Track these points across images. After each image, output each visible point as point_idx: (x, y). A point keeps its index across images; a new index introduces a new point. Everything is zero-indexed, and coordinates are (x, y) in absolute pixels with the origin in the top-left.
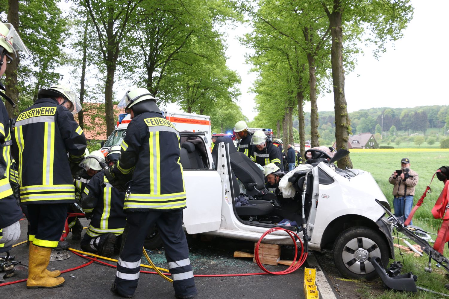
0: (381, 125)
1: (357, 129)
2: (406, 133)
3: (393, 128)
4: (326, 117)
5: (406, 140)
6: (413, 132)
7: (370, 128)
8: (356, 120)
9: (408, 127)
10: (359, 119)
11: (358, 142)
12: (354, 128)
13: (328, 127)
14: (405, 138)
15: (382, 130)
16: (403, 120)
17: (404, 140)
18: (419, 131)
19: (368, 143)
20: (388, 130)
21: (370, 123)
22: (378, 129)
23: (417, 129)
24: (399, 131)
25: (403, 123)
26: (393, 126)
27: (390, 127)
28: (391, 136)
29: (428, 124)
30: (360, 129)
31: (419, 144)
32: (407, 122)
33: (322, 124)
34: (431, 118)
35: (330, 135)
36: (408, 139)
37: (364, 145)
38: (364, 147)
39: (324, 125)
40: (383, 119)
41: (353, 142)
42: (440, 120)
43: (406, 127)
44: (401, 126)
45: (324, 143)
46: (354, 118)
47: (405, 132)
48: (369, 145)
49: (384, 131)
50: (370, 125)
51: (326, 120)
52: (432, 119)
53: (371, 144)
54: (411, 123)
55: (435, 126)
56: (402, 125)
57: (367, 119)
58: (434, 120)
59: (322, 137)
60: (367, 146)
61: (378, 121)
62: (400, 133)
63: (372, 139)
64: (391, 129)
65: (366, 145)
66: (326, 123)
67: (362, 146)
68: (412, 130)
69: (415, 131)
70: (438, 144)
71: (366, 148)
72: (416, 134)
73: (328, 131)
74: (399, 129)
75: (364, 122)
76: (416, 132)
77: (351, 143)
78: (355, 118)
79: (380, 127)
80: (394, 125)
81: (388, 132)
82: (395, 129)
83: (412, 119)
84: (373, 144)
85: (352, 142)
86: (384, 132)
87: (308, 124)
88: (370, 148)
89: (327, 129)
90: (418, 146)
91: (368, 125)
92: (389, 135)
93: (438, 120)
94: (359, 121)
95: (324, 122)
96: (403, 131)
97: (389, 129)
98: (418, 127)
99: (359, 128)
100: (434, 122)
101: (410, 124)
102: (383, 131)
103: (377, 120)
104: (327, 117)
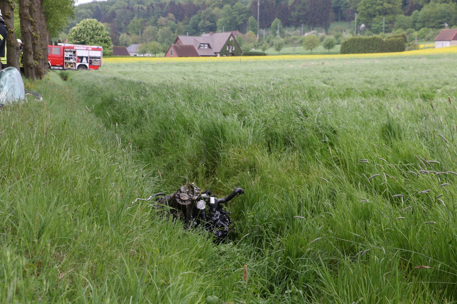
0: (256, 18)
1: (218, 24)
2: (298, 31)
3: (277, 23)
4: (165, 3)
5: (295, 42)
6: (309, 30)
7: (239, 23)
8: (217, 9)
9: (301, 21)
10: (221, 7)
11: (209, 46)
12: (212, 23)
13: (170, 21)
14: (295, 39)
15: (258, 26)
16: (293, 9)
17: (293, 42)
18: (319, 27)
19: (224, 47)
20: (269, 26)
21: (239, 15)
22: (251, 25)
23: (315, 23)
24: (286, 28)
25: (292, 14)
26: (276, 20)
27: (272, 22)
28: (272, 36)
29: (332, 14)
30: (223, 25)
31: (311, 49)
32: (299, 11)
33: (159, 17)
34: (338, 5)
35: (172, 35)
36: (298, 41)
37: (219, 51)
38: (219, 55)
39: (161, 17)
40: (261, 6)
41: (200, 46)
42: (351, 8)
43: (298, 20)
44: (289, 19)
45: (159, 50)
46: (213, 4)
47: (295, 30)
48: (226, 50)
49: (262, 27)
50: (238, 17)
51: (165, 9)
52: (340, 7)
53: (229, 48)
54: (305, 13)
55: (343, 19)
56: (291, 17)
57: (234, 6)
58: (342, 8)
59: (158, 39)
60: (224, 53)
61: (252, 10)
62: (287, 31)
63: (232, 40)
64: (273, 24)
65: (221, 51)
66: (165, 15)
67: (215, 53)
68: (307, 26)
69: (311, 28)
70: (338, 48)
71: (221, 55)
72: (312, 32)
73: (167, 29)
74: (287, 24)
75: (230, 13)
76: (313, 30)
77: (196, 48)
78: (214, 6)
79: (255, 21)
80: (278, 18)
81: (269, 29)
82: (279, 25)
83: (307, 7)
84: (234, 49)
85: (198, 46)
86: (261, 30)
87: (133, 16)
88: (227, 55)
89: (166, 25)
90: (309, 51)
91: (235, 18)
92: (271, 34)
93: (349, 7)
94: (221, 10)
95: (161, 13)
96: (293, 28)
97: (270, 24)
98: (317, 20)
99: (221, 23)
100: (341, 12)
101: (304, 16)
102: (260, 27)
103: (250, 8)
104: (167, 4)
